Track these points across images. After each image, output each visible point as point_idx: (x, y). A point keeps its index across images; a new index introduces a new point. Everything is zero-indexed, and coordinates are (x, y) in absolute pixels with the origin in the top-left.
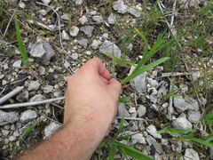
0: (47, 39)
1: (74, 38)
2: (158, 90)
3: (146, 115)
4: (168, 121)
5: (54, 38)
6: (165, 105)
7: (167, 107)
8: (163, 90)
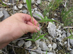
0: (6, 9)
1: (20, 9)
2: (62, 35)
3: (57, 48)
4: (68, 51)
5: (10, 9)
6: (66, 43)
7: (67, 44)
8: (64, 35)
